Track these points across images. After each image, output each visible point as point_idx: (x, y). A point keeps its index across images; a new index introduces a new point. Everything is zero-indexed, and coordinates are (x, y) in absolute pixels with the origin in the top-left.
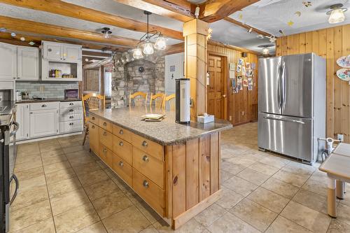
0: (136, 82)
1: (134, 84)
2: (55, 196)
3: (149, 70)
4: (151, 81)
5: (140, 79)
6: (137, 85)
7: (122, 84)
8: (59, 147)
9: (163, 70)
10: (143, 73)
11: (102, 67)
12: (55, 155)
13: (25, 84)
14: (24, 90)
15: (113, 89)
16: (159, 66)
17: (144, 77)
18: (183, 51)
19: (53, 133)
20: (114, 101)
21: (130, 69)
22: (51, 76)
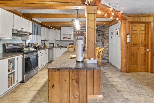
3: (102, 35)
4: (103, 40)
5: (98, 39)
9: (108, 35)
10: (100, 37)
14: (58, 43)
16: (106, 32)
17: (100, 38)
22: (63, 39)
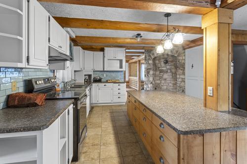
0: (161, 71)
1: (160, 72)
2: (104, 144)
3: (172, 61)
4: (173, 71)
5: (164, 69)
6: (162, 74)
7: (151, 72)
8: (112, 111)
10: (167, 65)
11: (139, 61)
12: (109, 116)
13: (97, 72)
15: (145, 76)
16: (180, 58)
17: (168, 67)
18: (202, 44)
19: (109, 102)
20: (147, 84)
21: (157, 62)
